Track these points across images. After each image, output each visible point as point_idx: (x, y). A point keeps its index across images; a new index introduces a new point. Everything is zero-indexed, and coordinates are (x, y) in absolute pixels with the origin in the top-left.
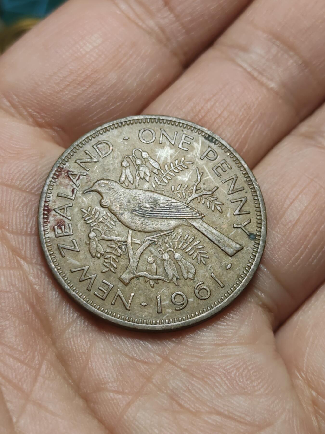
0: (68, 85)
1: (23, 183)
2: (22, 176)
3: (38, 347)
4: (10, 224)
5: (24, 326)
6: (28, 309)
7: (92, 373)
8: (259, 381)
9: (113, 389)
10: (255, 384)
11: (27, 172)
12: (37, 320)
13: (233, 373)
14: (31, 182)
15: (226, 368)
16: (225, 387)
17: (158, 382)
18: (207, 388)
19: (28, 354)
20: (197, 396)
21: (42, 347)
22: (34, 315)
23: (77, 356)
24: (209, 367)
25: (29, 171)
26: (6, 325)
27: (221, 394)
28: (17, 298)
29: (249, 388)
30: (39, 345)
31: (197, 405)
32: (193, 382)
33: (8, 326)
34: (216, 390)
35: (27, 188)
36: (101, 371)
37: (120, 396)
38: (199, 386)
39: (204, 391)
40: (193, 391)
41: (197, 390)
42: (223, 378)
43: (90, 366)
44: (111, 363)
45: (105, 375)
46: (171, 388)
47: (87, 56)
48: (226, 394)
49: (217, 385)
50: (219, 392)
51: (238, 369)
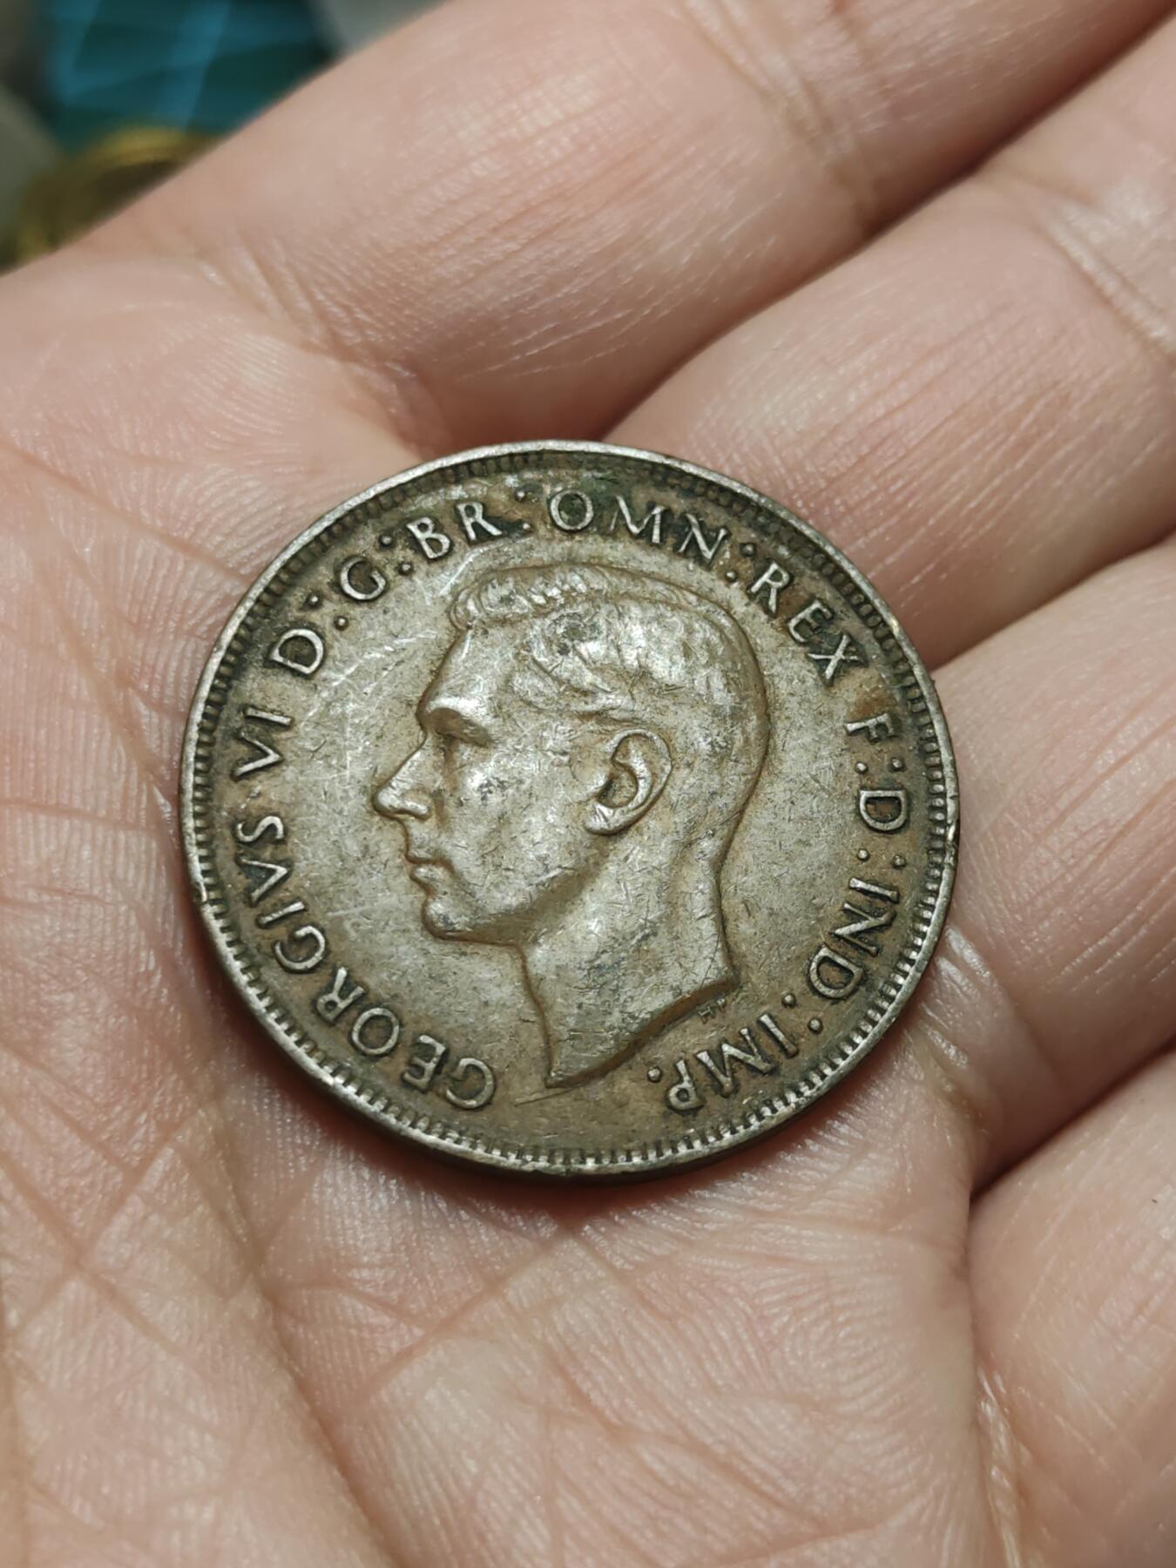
0: (460, 230)
1: (233, 544)
2: (234, 521)
3: (156, 1100)
4: (157, 676)
5: (123, 1019)
6: (152, 965)
7: (317, 1222)
8: (860, 1370)
9: (369, 1290)
10: (844, 1378)
11: (253, 509)
12: (172, 1009)
13: (777, 1324)
14: (259, 545)
15: (757, 1301)
16: (738, 1363)
17: (525, 1300)
18: (680, 1354)
19: (113, 1116)
20: (640, 1373)
21: (169, 1099)
22: (165, 991)
23: (281, 1153)
24: (702, 1286)
25: (260, 511)
26: (63, 1004)
27: (720, 1382)
28: (122, 923)
29: (820, 1386)
30: (159, 1093)
31: (631, 1404)
32: (636, 1323)
33: (68, 1009)
34: (708, 1366)
35: (241, 565)
36: (347, 1222)
37: (387, 1320)
38: (654, 1342)
39: (665, 1360)
40: (629, 1355)
41: (644, 1353)
42: (740, 1330)
43: (315, 1196)
44: (384, 1201)
45: (356, 1238)
46: (560, 1329)
47: (540, 142)
48: (737, 1386)
49: (715, 1349)
50: (713, 1375)
51: (798, 1313)
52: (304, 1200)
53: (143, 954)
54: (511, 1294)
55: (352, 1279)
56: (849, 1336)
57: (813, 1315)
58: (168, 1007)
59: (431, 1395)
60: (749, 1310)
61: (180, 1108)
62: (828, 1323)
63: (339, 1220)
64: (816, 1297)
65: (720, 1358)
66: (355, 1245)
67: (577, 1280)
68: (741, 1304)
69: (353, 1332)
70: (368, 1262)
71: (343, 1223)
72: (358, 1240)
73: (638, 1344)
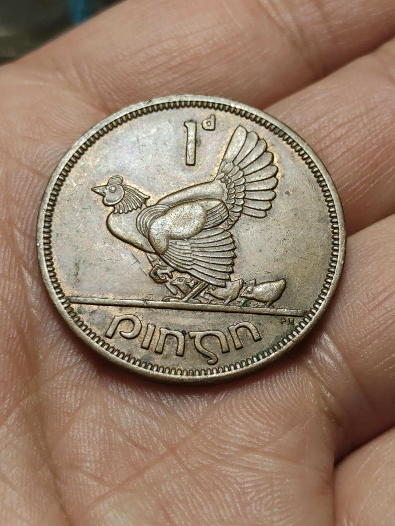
52: (66, 434)
53: (12, 330)
54: (146, 476)
55: (83, 466)
56: (278, 503)
57: (265, 493)
58: (20, 353)
59: (110, 514)
60: (239, 490)
61: (23, 392)
62: (271, 497)
63: (79, 443)
64: (267, 486)
65: (226, 509)
66: (85, 453)
67: (172, 472)
68: (236, 486)
69: (82, 487)
70: (89, 460)
71: (80, 444)
72: (86, 451)
73: (194, 500)
